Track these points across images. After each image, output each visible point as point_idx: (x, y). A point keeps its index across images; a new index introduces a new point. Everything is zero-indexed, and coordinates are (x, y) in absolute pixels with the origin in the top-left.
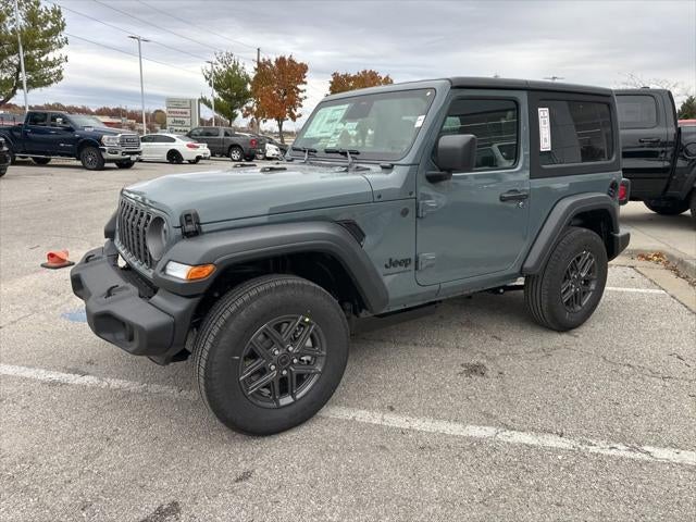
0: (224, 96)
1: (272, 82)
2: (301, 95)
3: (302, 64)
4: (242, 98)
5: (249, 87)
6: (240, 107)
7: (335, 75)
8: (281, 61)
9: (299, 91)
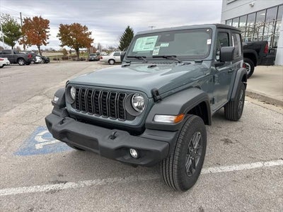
0: (7, 35)
1: (33, 28)
2: (47, 34)
3: (46, 20)
4: (17, 36)
5: (20, 30)
6: (17, 39)
7: (61, 25)
8: (36, 19)
9: (46, 32)
